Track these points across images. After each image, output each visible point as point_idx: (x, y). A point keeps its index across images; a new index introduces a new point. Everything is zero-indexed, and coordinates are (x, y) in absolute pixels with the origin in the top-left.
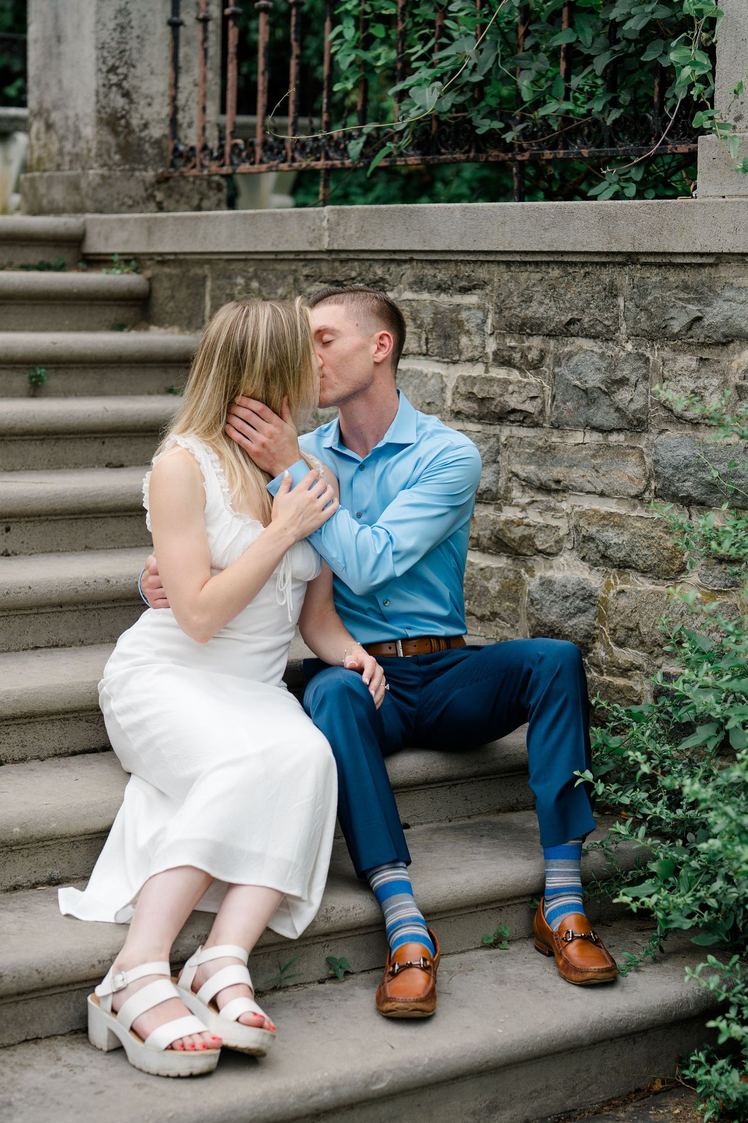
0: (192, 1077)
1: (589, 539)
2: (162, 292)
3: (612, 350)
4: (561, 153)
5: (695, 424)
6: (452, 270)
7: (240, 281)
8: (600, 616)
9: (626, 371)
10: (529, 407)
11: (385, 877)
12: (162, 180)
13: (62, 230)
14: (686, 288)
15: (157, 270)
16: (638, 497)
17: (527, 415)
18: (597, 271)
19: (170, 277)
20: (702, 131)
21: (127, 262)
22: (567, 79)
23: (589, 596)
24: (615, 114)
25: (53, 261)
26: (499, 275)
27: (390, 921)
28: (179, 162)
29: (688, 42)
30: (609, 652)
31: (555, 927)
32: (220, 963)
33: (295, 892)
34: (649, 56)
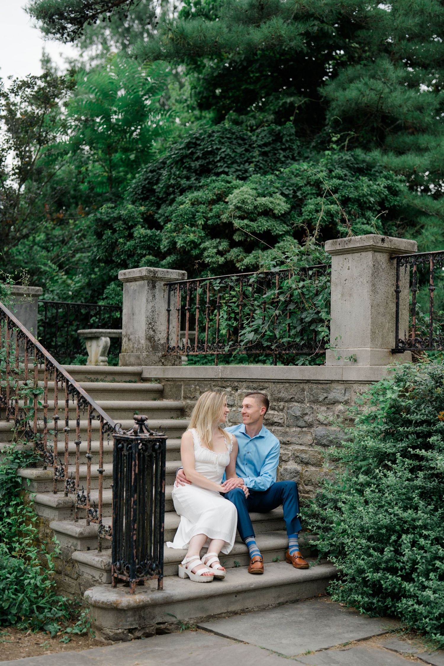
0: (207, 582)
1: (298, 457)
2: (167, 389)
3: (303, 406)
4: (287, 352)
5: (326, 425)
6: (258, 384)
7: (193, 386)
8: (301, 478)
9: (307, 411)
10: (280, 421)
11: (250, 540)
12: (164, 356)
13: (136, 371)
14: (323, 389)
15: (166, 383)
16: (311, 445)
17: (280, 423)
18: (299, 384)
19: (170, 385)
20: (327, 349)
21: (156, 380)
22: (289, 332)
23: (297, 472)
24: (303, 342)
25: (133, 380)
26: (271, 385)
27: (251, 551)
28: (170, 351)
29: (323, 326)
30: (303, 487)
31: (292, 555)
32: (211, 557)
33: (228, 542)
34: (312, 328)
